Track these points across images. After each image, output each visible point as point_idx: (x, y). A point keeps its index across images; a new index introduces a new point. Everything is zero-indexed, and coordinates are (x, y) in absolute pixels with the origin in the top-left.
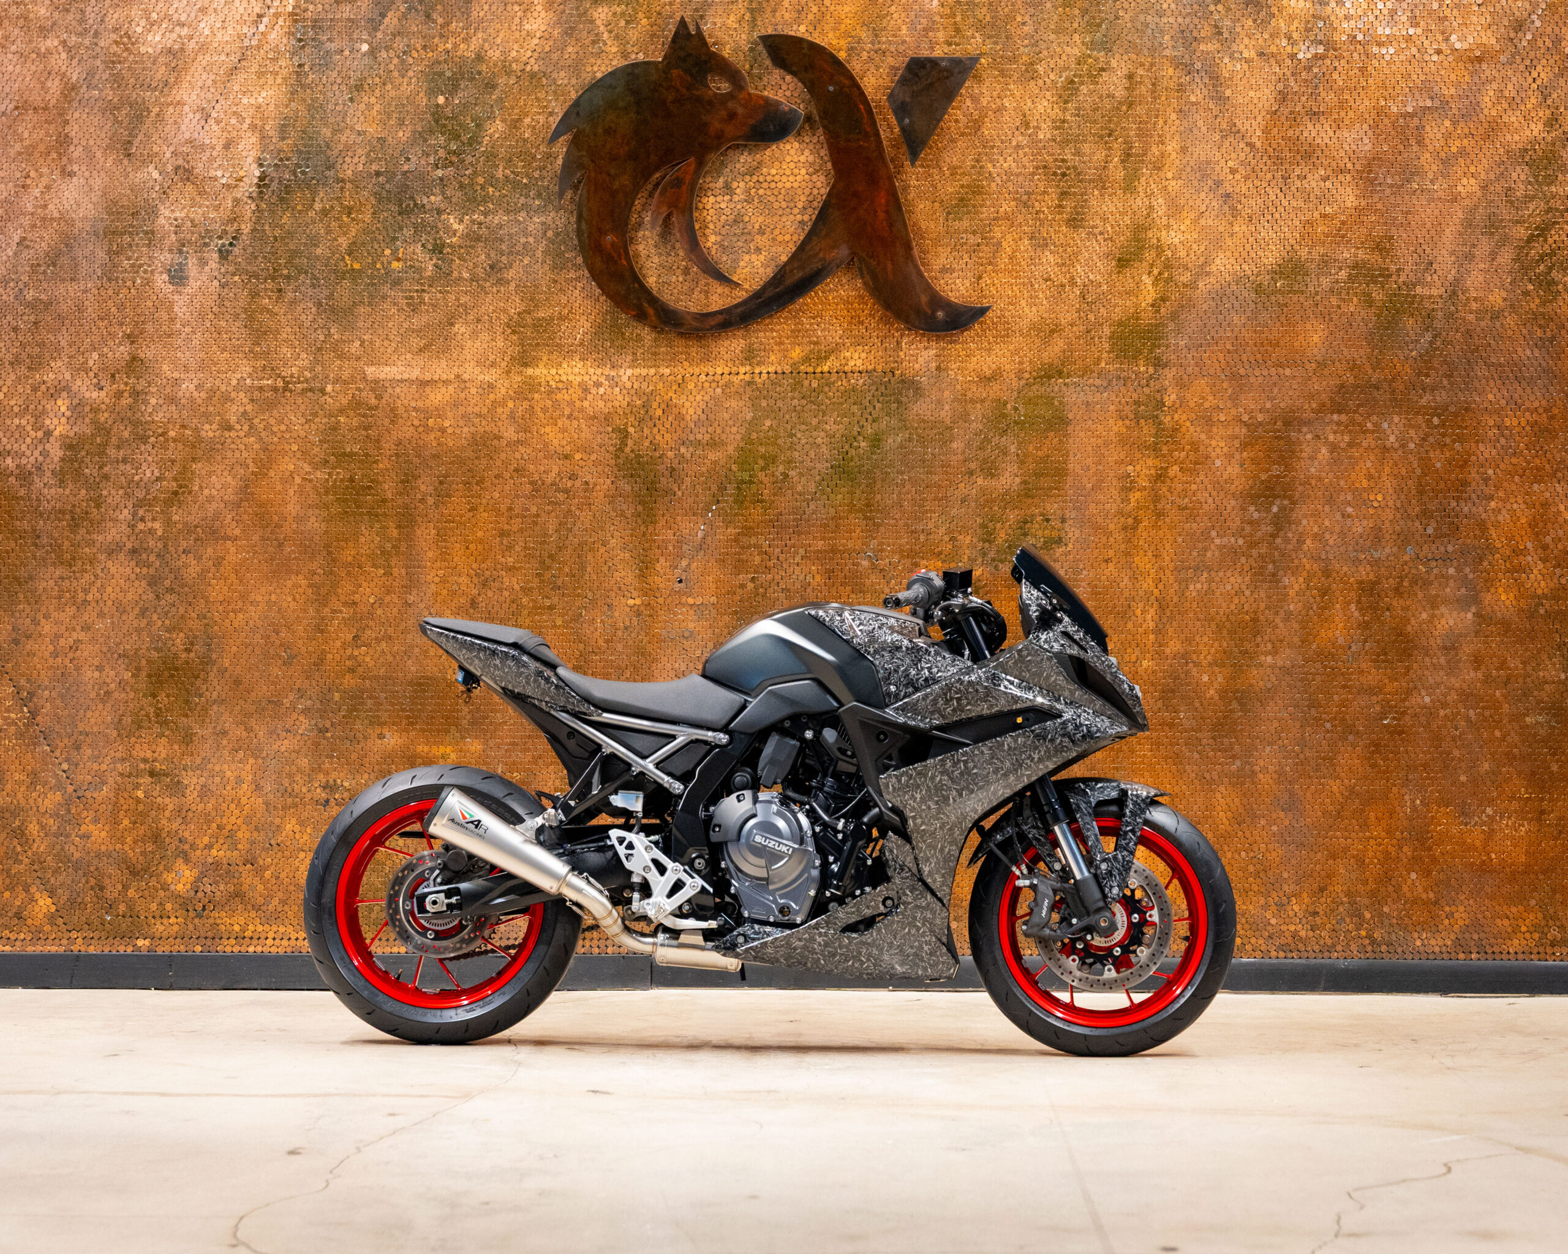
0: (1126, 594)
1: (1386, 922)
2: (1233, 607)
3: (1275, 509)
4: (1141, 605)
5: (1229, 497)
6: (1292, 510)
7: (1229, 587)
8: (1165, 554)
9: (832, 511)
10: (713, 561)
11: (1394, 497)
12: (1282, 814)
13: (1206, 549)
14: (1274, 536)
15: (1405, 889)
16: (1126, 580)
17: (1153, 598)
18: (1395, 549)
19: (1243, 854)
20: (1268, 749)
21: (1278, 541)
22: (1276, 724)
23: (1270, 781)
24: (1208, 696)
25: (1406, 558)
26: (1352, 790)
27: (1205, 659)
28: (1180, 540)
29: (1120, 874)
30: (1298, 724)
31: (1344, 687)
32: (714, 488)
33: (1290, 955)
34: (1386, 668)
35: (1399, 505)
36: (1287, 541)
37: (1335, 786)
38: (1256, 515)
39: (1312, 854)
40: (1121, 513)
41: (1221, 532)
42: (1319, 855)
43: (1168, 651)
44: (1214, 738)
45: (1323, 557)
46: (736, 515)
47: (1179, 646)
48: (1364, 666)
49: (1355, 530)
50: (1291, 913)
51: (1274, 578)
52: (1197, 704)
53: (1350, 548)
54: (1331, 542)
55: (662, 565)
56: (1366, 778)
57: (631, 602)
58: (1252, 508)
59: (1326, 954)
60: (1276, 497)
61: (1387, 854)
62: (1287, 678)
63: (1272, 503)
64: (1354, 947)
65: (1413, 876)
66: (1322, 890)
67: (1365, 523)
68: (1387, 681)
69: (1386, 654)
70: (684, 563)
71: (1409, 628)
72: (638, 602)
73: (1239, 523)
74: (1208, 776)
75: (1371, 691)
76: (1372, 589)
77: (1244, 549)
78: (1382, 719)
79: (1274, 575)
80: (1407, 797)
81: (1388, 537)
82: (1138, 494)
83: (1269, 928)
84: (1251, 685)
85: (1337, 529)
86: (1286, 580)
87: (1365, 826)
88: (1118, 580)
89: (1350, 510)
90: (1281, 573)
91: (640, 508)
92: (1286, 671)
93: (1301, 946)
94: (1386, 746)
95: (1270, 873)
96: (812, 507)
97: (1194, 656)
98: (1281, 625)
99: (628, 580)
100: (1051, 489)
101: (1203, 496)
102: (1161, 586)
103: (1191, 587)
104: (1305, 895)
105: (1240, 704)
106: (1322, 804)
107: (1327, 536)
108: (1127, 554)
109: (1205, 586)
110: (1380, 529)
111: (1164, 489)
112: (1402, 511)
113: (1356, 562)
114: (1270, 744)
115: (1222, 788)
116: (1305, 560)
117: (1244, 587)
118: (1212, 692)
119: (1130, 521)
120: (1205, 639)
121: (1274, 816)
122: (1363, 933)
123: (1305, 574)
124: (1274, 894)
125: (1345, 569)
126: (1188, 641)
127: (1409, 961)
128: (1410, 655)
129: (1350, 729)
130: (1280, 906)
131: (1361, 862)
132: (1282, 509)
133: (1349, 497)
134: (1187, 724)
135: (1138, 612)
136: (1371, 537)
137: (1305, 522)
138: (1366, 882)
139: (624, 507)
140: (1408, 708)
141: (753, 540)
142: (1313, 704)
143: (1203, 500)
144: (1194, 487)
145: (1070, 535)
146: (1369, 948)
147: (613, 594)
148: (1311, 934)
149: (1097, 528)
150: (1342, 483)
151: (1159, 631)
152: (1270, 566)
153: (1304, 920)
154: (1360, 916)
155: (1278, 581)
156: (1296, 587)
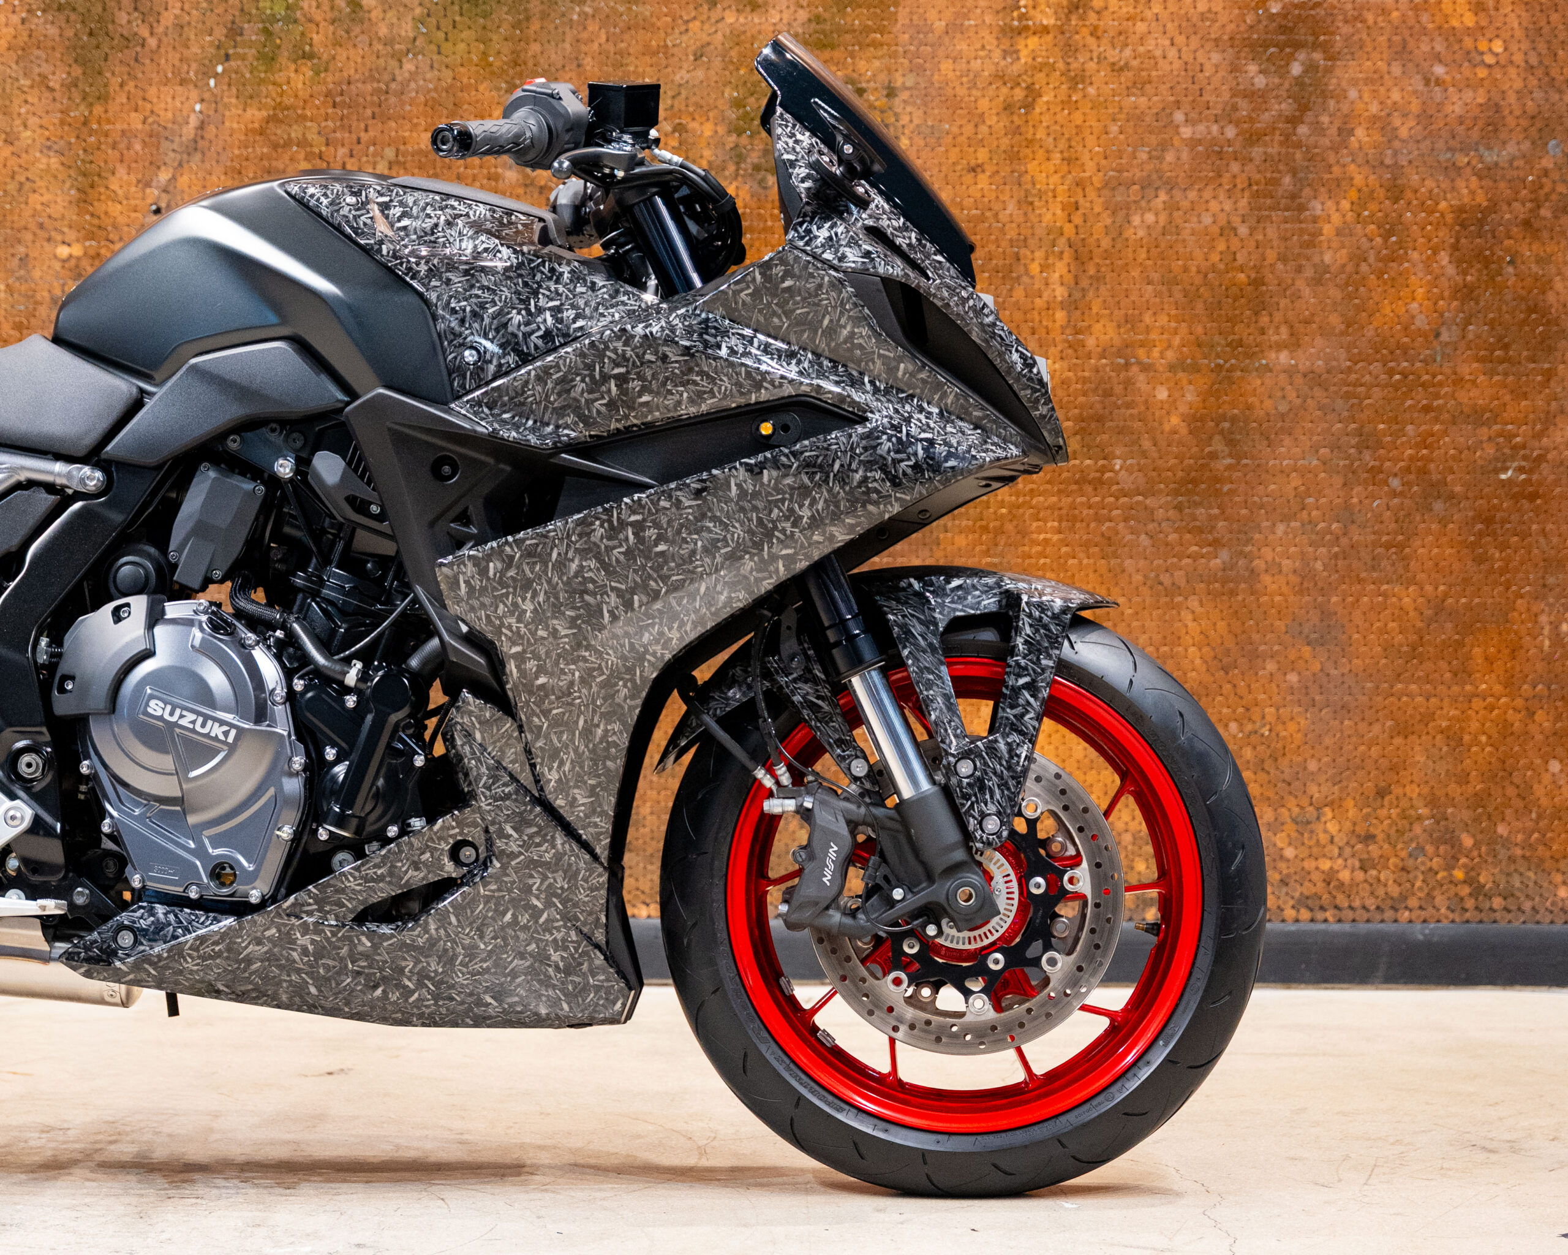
0: (1012, 234)
1: (1503, 854)
2: (1215, 258)
3: (1296, 69)
4: (1039, 254)
5: (1209, 46)
6: (1329, 70)
7: (1207, 220)
8: (1086, 157)
9: (447, 74)
10: (218, 170)
11: (1525, 45)
12: (1307, 650)
13: (1164, 146)
14: (1294, 121)
15: (1539, 791)
16: (1011, 207)
17: (1062, 242)
18: (1526, 146)
19: (1233, 726)
20: (1281, 528)
21: (1303, 130)
22: (1295, 480)
23: (1285, 589)
24: (1167, 427)
25: (1547, 163)
26: (1440, 607)
27: (1160, 356)
28: (1114, 129)
29: (1003, 785)
30: (1338, 481)
31: (1427, 409)
32: (220, 33)
33: (1320, 916)
34: (1506, 374)
35: (1534, 60)
36: (1318, 129)
37: (1408, 598)
38: (1260, 82)
39: (1362, 727)
40: (1000, 77)
41: (1194, 115)
42: (1376, 728)
43: (1091, 342)
44: (1179, 508)
45: (1388, 161)
46: (262, 81)
47: (1112, 333)
48: (1465, 370)
49: (1449, 109)
50: (1323, 838)
51: (1296, 204)
52: (1147, 444)
53: (1440, 144)
54: (1404, 133)
55: (121, 180)
56: (1466, 581)
57: (63, 251)
58: (1253, 68)
59: (1389, 914)
60: (1298, 46)
61: (1507, 725)
62: (1318, 392)
63: (1291, 57)
64: (1440, 900)
65: (1555, 766)
66: (1382, 793)
67: (1468, 95)
68: (1508, 397)
69: (1506, 347)
70: (164, 176)
71: (1551, 297)
72: (77, 250)
73: (1226, 96)
74: (1166, 579)
75: (1478, 417)
76: (1481, 222)
77: (1238, 146)
78: (1497, 471)
79: (1293, 197)
80: (1543, 619)
81: (1511, 121)
82: (1033, 42)
83: (1282, 865)
84: (1249, 407)
85: (1415, 107)
86: (1317, 207)
87: (1462, 673)
88: (997, 207)
89: (1439, 70)
90: (1307, 192)
91: (77, 71)
92: (1314, 379)
93: (1342, 900)
94: (1504, 521)
95: (1284, 763)
96: (409, 66)
97: (1141, 353)
98: (1307, 292)
99: (57, 210)
100: (867, 30)
101: (1156, 44)
102: (1077, 219)
103: (1136, 220)
104: (1349, 803)
105: (1231, 443)
106: (1384, 630)
107: (1397, 121)
108: (1013, 156)
109: (1163, 218)
110: (1498, 108)
111: (1085, 31)
112: (1539, 73)
113: (1452, 170)
114: (1286, 518)
115: (1193, 602)
116: (1352, 167)
117: (1236, 220)
118: (1175, 420)
119: (1019, 94)
120: (1163, 320)
121: (1292, 654)
122: (1459, 874)
123: (1353, 194)
124: (1291, 802)
125: (1430, 183)
126: (1130, 321)
127: (1545, 927)
128: (1550, 350)
129: (1436, 490)
130: (1303, 824)
131: (1454, 739)
132: (1311, 68)
133: (1439, 47)
134: (1127, 480)
135: (1035, 268)
136: (1480, 123)
137: (1353, 94)
138: (1463, 779)
139: (46, 68)
140: (1547, 450)
141: (296, 132)
142: (1367, 441)
143: (1158, 53)
144: (1141, 27)
145: (905, 120)
146: (1470, 903)
147: (28, 236)
148: (1360, 875)
149: (953, 104)
150: (1425, 18)
151: (1072, 305)
152: (1287, 180)
153: (1348, 851)
154: (1452, 841)
155: (1302, 208)
156: (1336, 218)
